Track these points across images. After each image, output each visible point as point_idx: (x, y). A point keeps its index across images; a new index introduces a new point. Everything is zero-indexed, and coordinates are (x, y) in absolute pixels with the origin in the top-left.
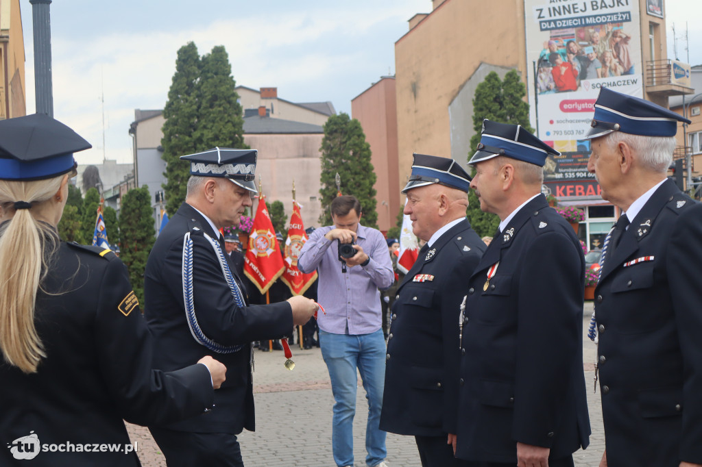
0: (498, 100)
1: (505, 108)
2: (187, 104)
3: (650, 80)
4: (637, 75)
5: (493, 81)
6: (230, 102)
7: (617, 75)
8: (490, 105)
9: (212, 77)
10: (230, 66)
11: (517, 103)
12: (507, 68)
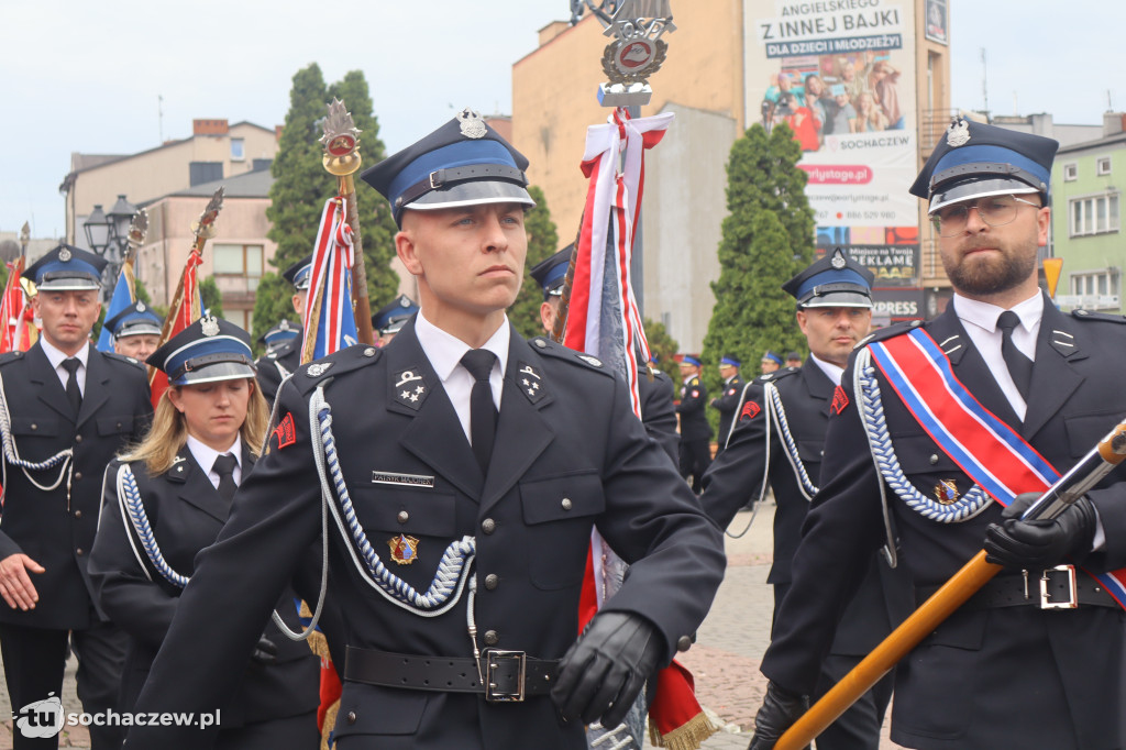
0: (763, 164)
1: (773, 178)
2: (308, 155)
3: (927, 138)
5: (757, 137)
6: (375, 155)
7: (879, 130)
8: (752, 174)
10: (370, 101)
11: (790, 171)
12: (713, 113)
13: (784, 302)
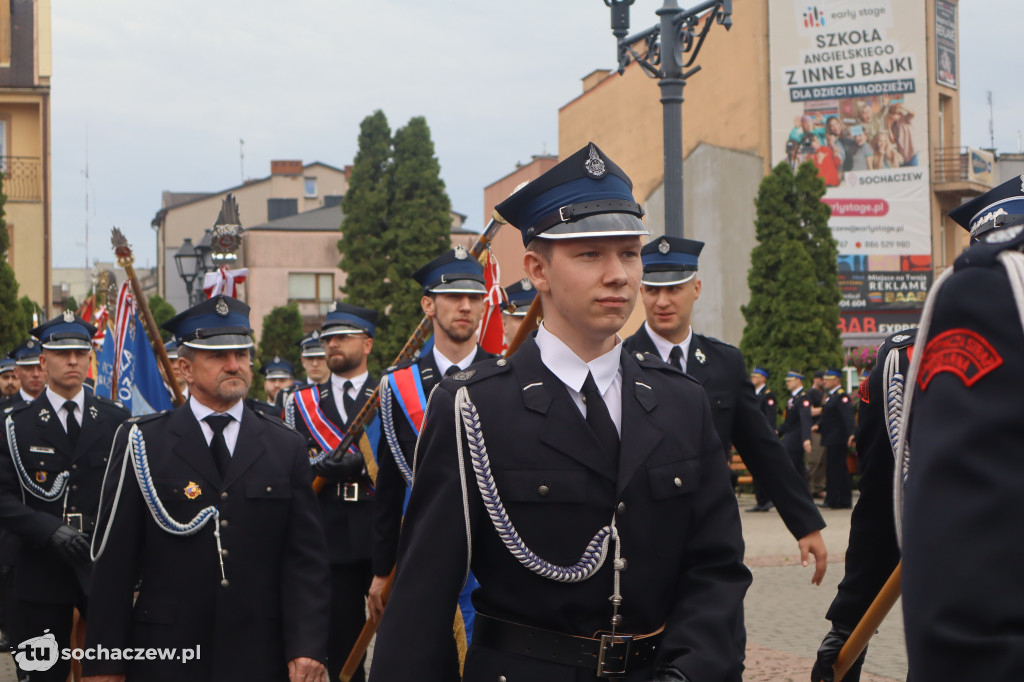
0: (790, 199)
1: (798, 211)
3: (938, 174)
4: (922, 167)
5: (783, 174)
6: (434, 193)
7: (894, 166)
8: (779, 207)
9: (410, 158)
10: (432, 144)
11: (815, 204)
12: (742, 152)
13: (809, 324)
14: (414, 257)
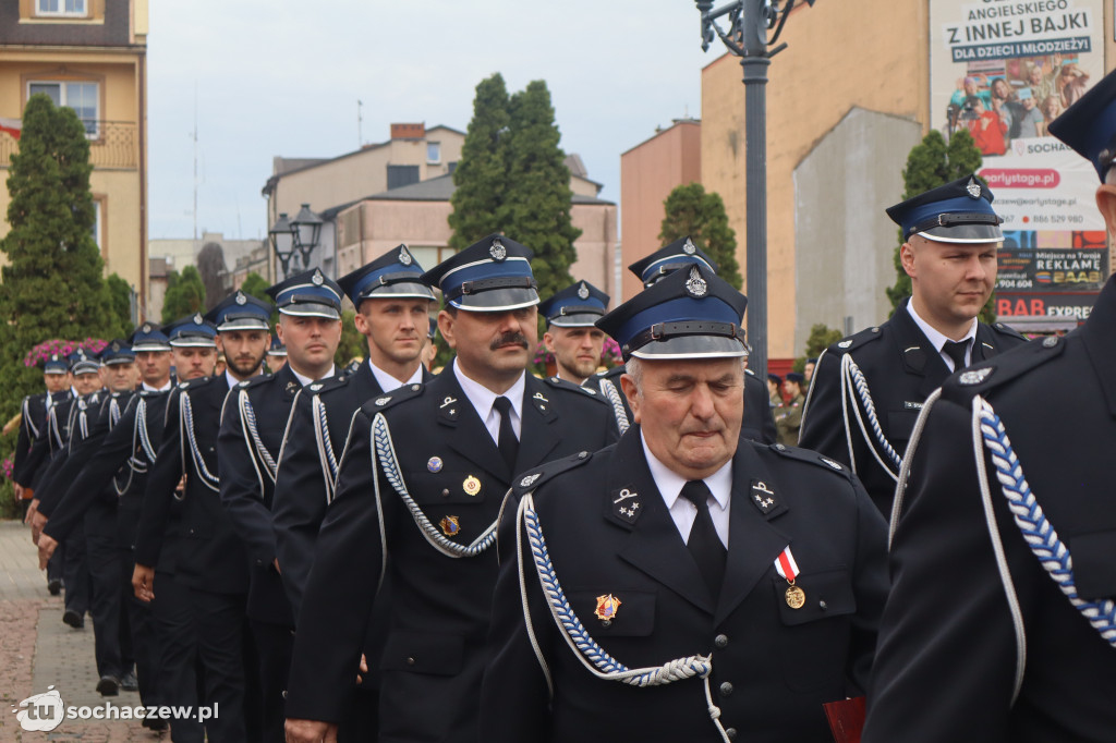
0: (941, 172)
5: (935, 144)
6: (553, 164)
8: (930, 180)
9: (526, 127)
12: (898, 117)
14: (532, 235)
